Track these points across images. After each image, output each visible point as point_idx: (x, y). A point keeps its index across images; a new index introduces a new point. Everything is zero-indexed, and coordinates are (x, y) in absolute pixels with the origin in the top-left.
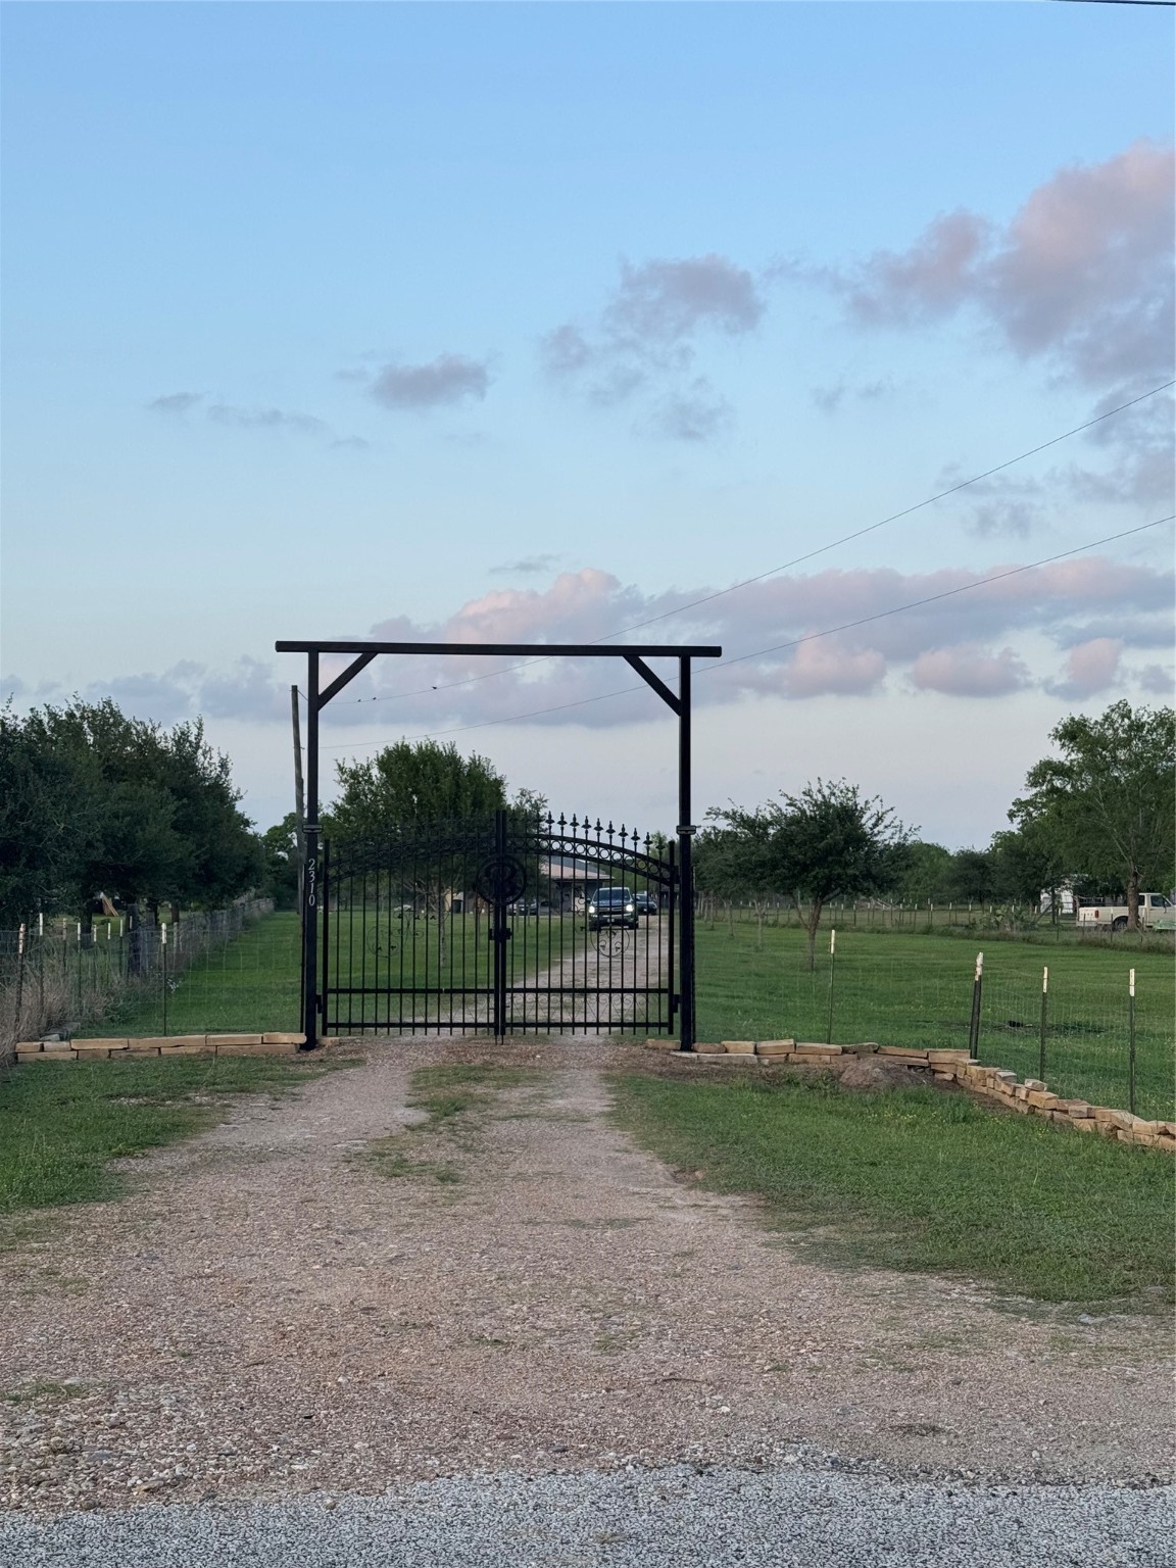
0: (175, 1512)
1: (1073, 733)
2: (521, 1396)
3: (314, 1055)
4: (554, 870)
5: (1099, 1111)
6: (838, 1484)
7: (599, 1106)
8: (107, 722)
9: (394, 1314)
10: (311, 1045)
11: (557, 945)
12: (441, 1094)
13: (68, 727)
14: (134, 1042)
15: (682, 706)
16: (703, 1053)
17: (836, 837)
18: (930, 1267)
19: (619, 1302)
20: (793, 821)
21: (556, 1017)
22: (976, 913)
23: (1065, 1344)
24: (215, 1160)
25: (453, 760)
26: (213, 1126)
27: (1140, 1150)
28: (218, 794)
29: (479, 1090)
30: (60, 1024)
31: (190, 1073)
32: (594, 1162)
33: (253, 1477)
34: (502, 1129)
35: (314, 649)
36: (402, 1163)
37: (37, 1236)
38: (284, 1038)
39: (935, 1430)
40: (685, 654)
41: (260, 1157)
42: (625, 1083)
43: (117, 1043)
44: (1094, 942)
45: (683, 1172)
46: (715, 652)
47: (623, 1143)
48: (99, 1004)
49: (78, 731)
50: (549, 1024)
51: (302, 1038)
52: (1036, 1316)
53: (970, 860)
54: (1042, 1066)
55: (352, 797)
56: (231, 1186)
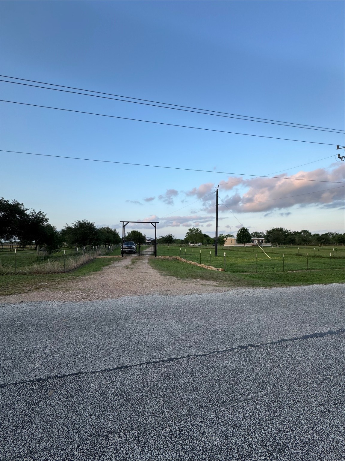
0: (97, 301)
1: (190, 230)
2: (133, 289)
3: (123, 258)
4: (147, 241)
5: (190, 261)
6: (159, 296)
7: (147, 262)
8: (108, 228)
9: (124, 281)
10: (123, 257)
11: (145, 248)
12: (133, 261)
13: (104, 229)
14: (107, 257)
15: (155, 227)
16: (157, 257)
17: (170, 238)
18: (172, 276)
19: (144, 280)
20: (167, 237)
21: (142, 254)
22: (182, 245)
23: (182, 282)
24: (111, 267)
25: (137, 232)
26: (112, 264)
27: (192, 265)
28: (118, 235)
29: (137, 261)
30: (101, 255)
31: (111, 259)
32: (145, 267)
33: (106, 297)
34: (138, 264)
35: (123, 222)
36: (128, 267)
37: (93, 275)
38: (120, 256)
39: (169, 291)
40: (156, 223)
41: (116, 267)
42: (150, 260)
43: (105, 257)
44: (192, 247)
45: (153, 268)
46: (158, 223)
47: (148, 265)
48: (105, 253)
49: (105, 229)
50: (144, 255)
51: (122, 256)
52: (180, 280)
53: (182, 240)
54: (185, 258)
55: (129, 235)
56: (112, 270)
